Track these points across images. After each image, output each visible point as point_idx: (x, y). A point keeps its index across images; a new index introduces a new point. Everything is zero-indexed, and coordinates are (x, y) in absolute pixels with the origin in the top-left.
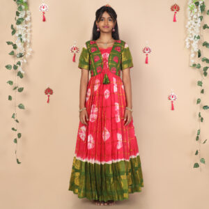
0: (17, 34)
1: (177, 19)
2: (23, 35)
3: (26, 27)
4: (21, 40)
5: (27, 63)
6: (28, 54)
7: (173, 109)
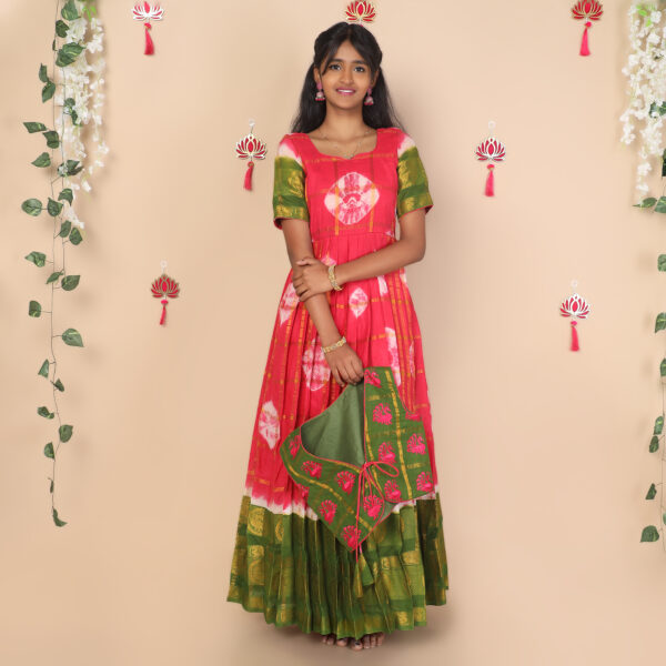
0: (59, 99)
1: (591, 47)
2: (80, 101)
3: (90, 75)
4: (74, 116)
5: (93, 192)
6: (97, 163)
7: (575, 347)
